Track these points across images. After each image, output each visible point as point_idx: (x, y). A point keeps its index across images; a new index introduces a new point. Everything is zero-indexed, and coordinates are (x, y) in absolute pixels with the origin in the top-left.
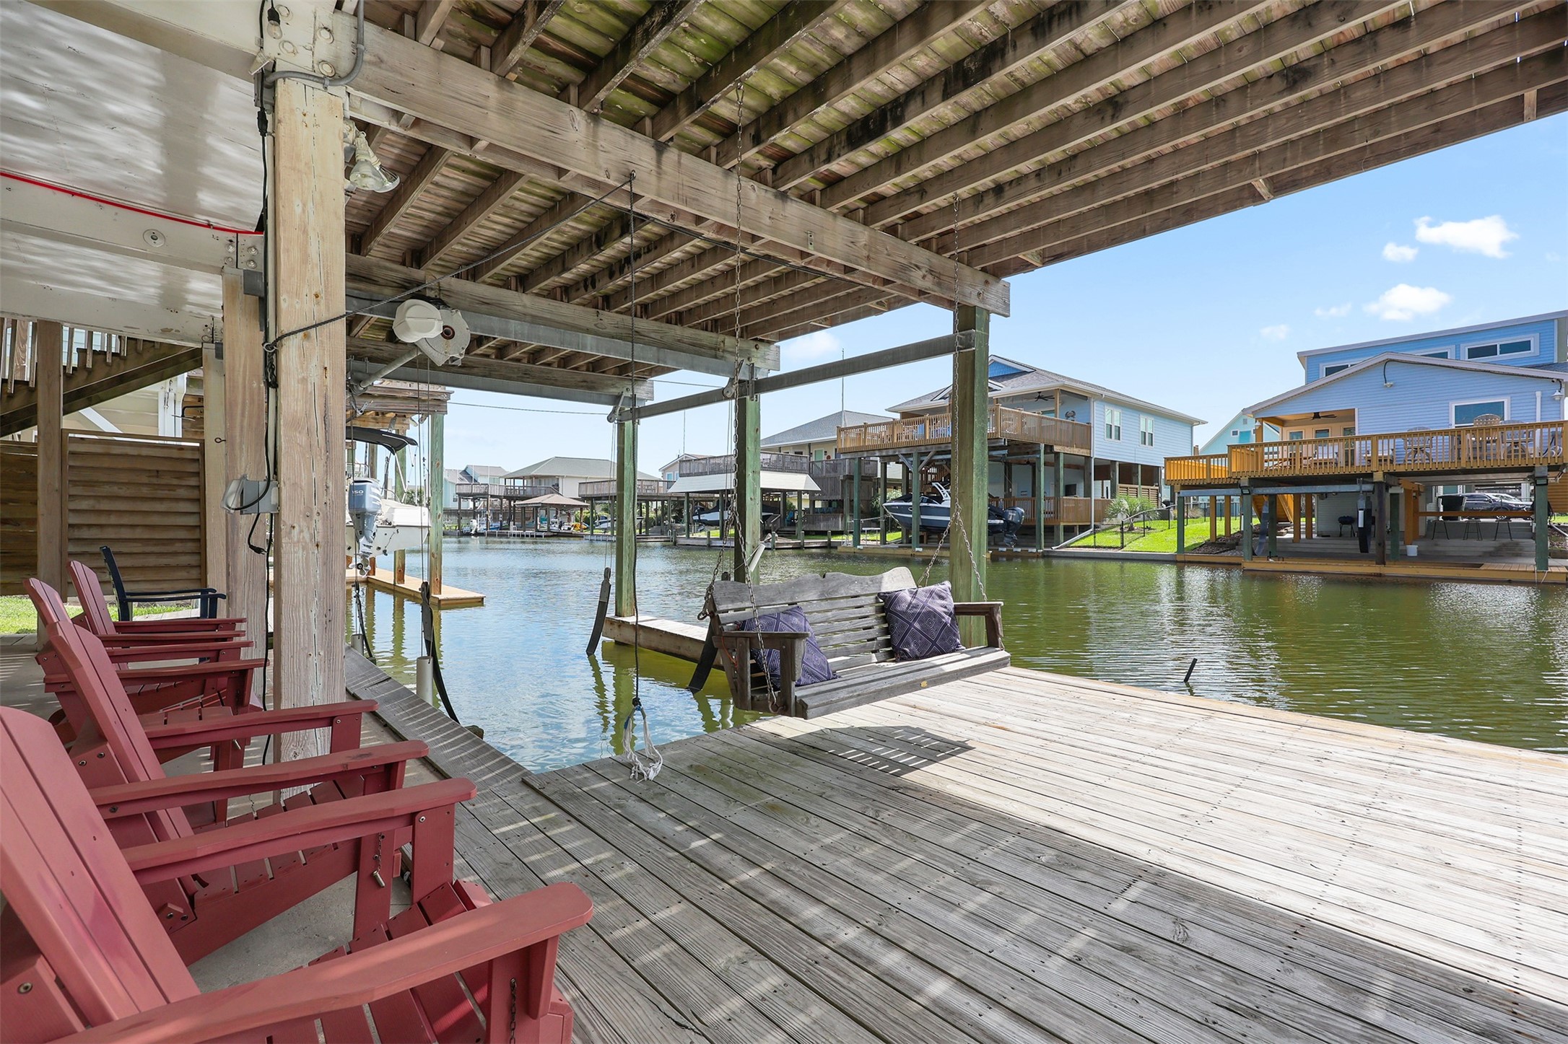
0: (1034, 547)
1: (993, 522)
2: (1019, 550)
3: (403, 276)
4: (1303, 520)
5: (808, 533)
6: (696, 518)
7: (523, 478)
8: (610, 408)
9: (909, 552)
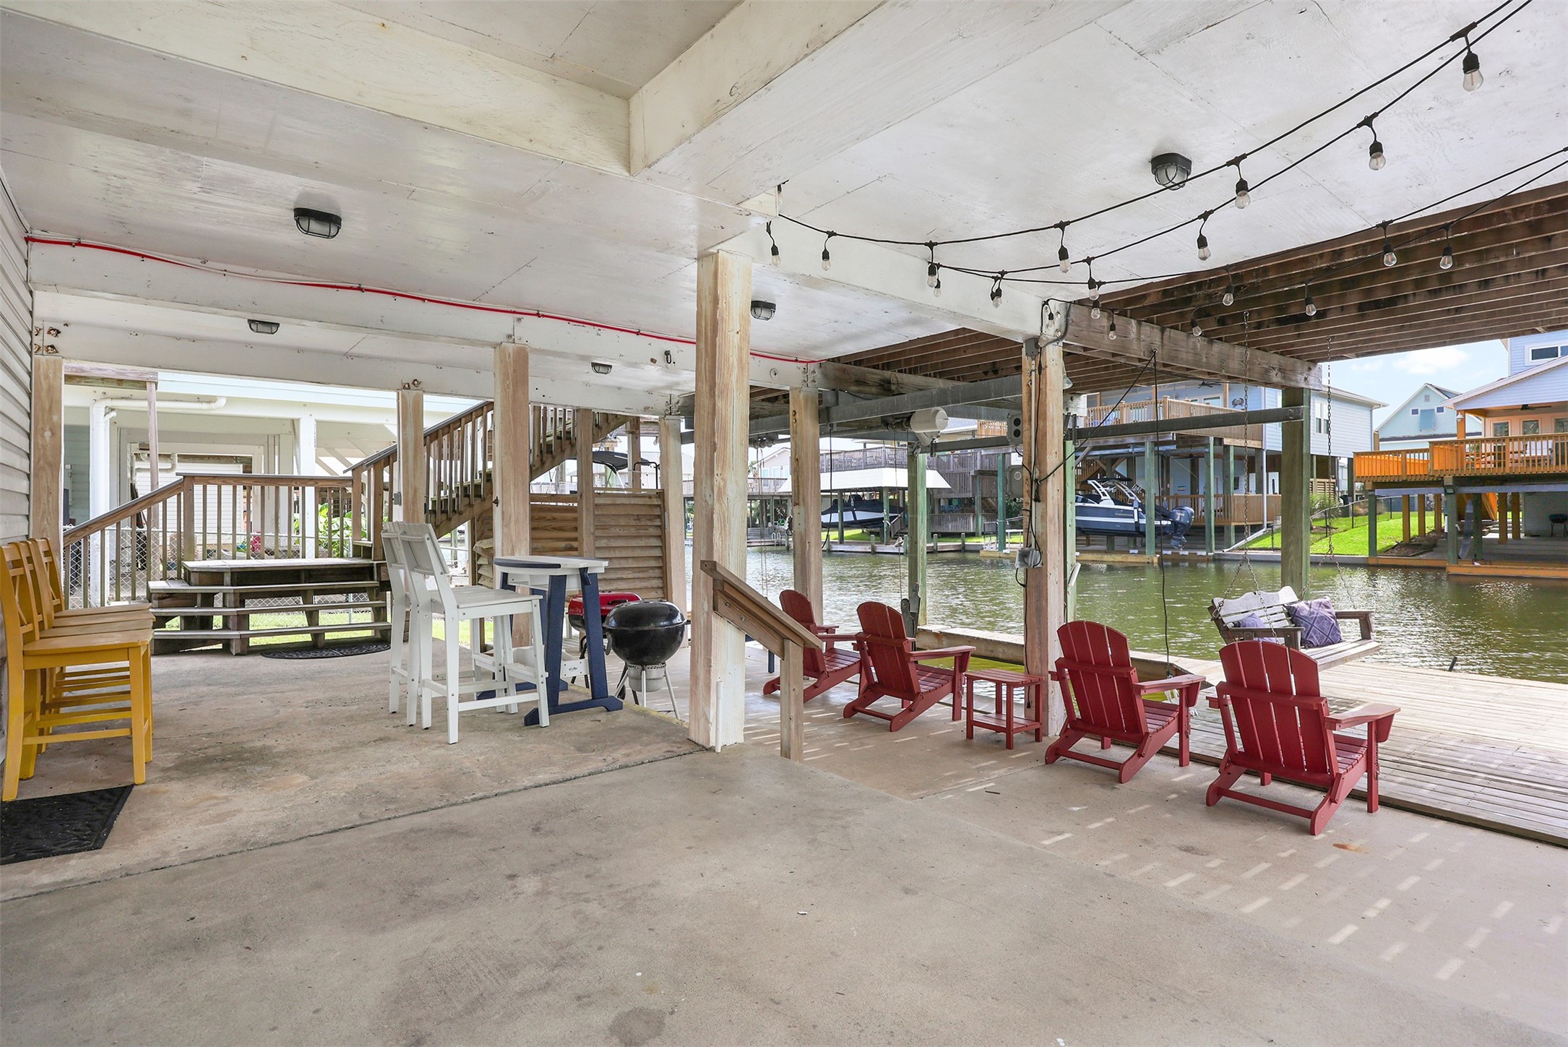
0: (1203, 549)
1: (1159, 523)
2: (1186, 553)
3: (879, 377)
4: (1509, 514)
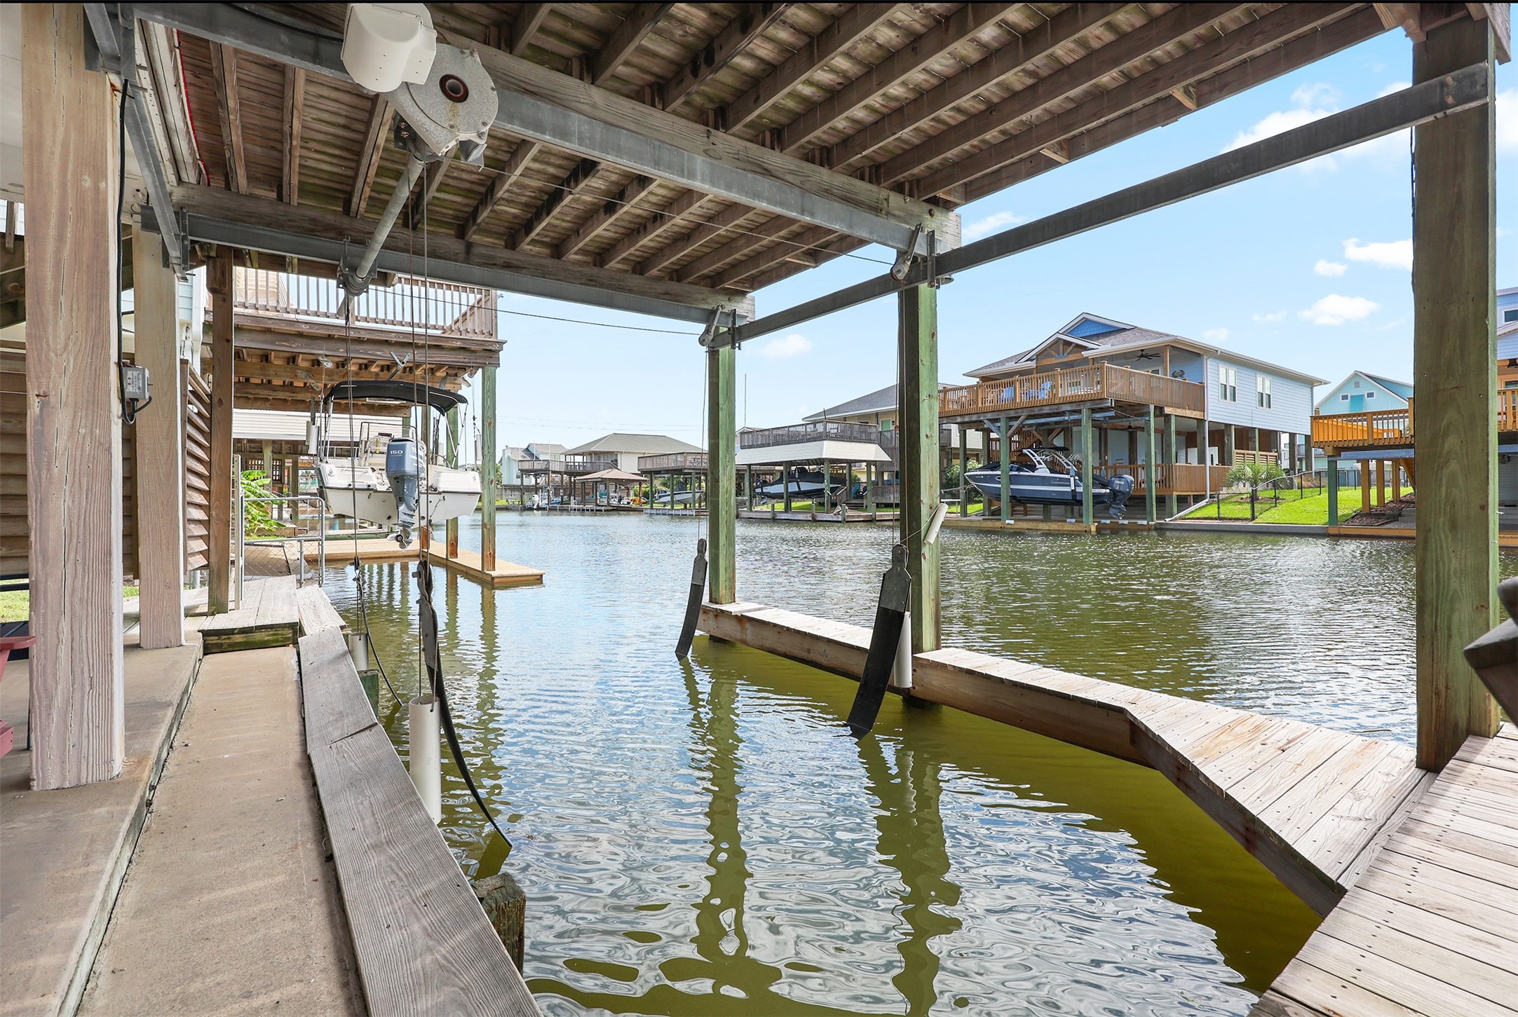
0: (1145, 519)
1: (1097, 491)
5: (878, 506)
6: (759, 490)
7: (583, 454)
8: (701, 328)
9: (998, 524)
